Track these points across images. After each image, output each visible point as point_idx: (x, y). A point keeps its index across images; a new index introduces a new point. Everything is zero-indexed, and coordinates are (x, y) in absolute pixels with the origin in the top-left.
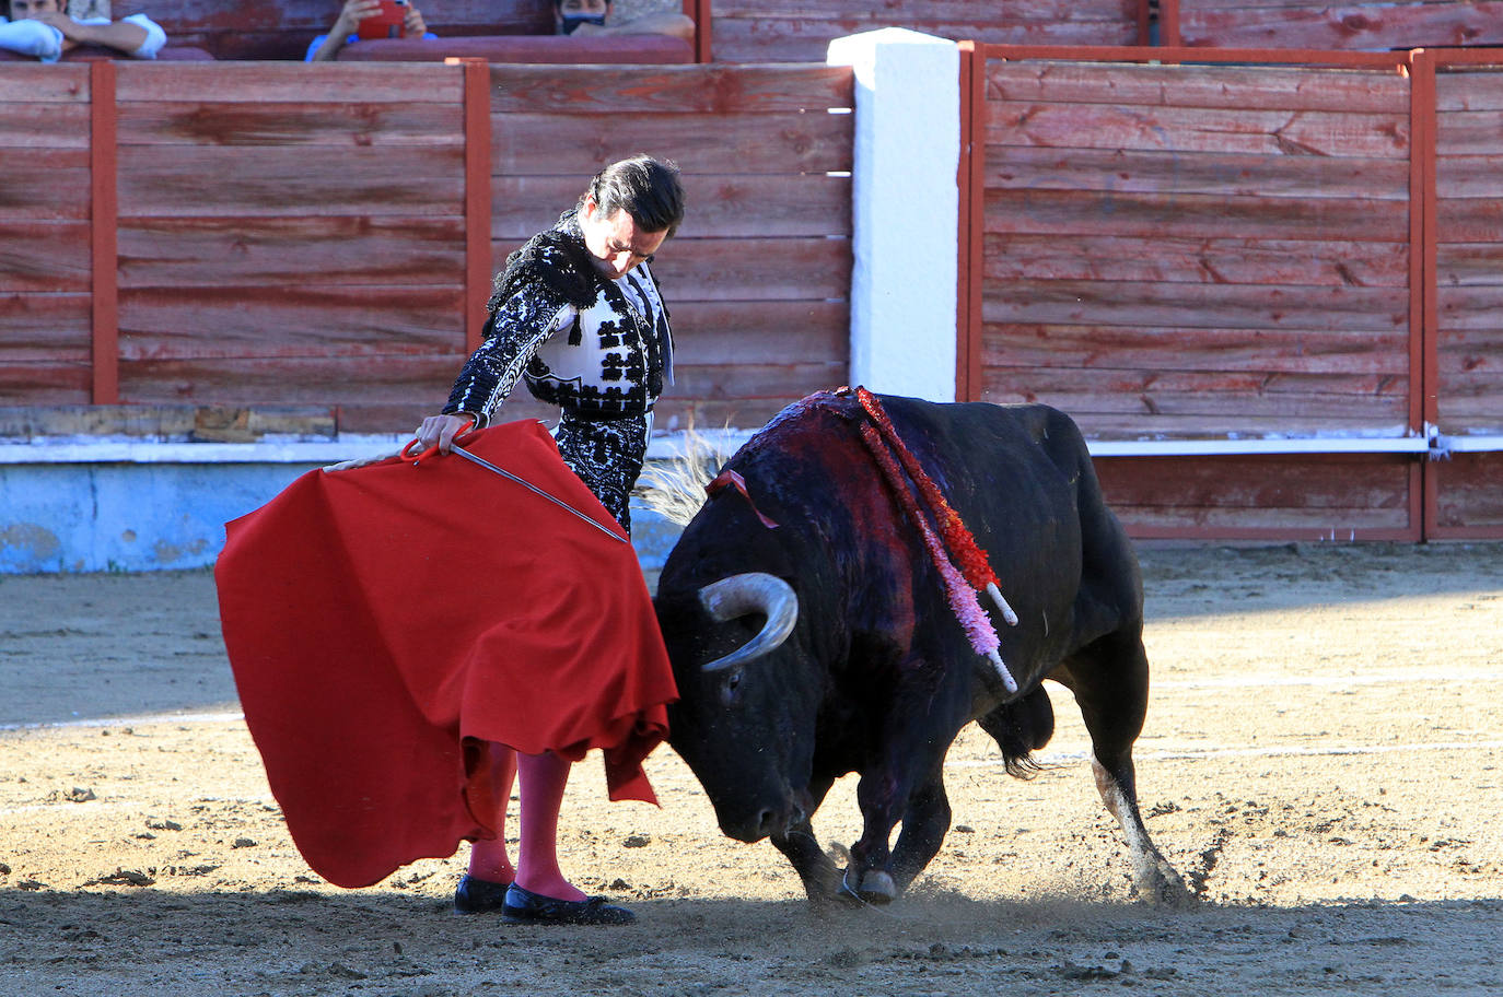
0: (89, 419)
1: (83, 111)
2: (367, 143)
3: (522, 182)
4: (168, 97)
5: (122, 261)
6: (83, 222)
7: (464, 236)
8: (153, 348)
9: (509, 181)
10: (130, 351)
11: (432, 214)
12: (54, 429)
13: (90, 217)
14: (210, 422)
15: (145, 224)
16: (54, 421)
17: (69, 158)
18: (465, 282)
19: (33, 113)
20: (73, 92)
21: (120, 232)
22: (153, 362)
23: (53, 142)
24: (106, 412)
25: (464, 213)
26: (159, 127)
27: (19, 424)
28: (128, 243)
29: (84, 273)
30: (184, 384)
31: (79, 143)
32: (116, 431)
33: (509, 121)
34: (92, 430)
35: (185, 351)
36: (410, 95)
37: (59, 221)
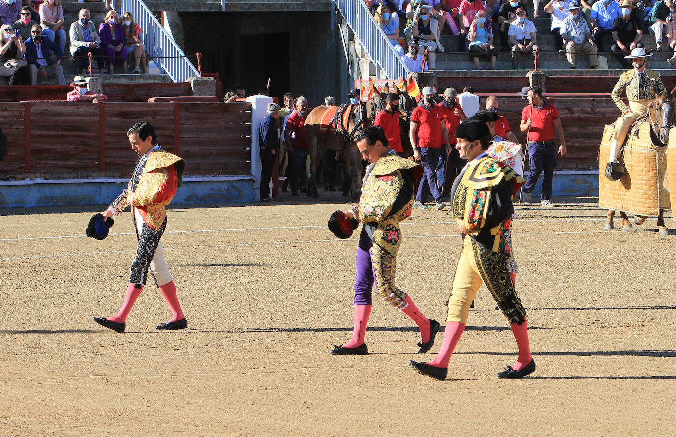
0: (100, 174)
1: (98, 112)
2: (154, 118)
3: (186, 126)
4: (115, 110)
5: (106, 142)
6: (98, 134)
7: (174, 137)
8: (112, 160)
9: (182, 126)
10: (108, 160)
11: (167, 133)
12: (93, 176)
13: (100, 134)
14: (123, 174)
15: (110, 135)
16: (93, 174)
17: (95, 122)
18: (174, 146)
19: (89, 113)
20: (96, 109)
21: (105, 137)
22: (112, 162)
23: (92, 119)
24: (103, 172)
25: (174, 132)
26: (113, 116)
27: (86, 175)
28: (108, 139)
29: (98, 145)
30: (118, 167)
31: (97, 119)
32: (105, 176)
33: (182, 113)
34: (100, 176)
35: (118, 160)
36: (163, 109)
37: (93, 134)
